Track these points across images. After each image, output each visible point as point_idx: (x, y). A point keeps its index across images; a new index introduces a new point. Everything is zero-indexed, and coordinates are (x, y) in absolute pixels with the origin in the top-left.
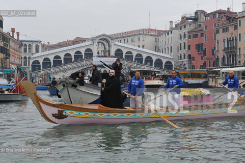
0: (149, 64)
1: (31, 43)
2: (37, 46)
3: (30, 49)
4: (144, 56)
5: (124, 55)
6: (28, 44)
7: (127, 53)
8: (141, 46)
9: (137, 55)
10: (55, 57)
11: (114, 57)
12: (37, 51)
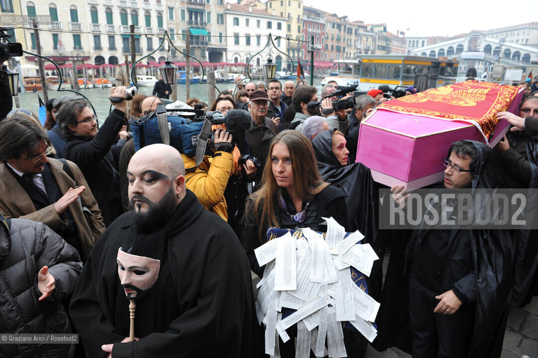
0: (516, 58)
1: (418, 39)
2: (423, 42)
3: (417, 44)
4: (513, 51)
5: (493, 49)
6: (416, 40)
7: (496, 48)
8: (514, 41)
9: (506, 50)
10: (431, 52)
11: (482, 52)
12: (423, 45)
